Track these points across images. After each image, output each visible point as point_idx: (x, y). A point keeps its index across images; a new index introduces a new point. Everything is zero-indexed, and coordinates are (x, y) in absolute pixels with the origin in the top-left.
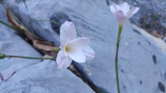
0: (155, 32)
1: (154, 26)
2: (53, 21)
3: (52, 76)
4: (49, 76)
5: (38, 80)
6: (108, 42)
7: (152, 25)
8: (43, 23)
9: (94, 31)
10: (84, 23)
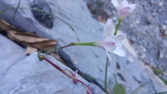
0: (100, 17)
1: (99, 12)
2: (35, 9)
3: (46, 69)
4: (44, 70)
5: (36, 76)
6: (81, 30)
7: (97, 11)
8: (23, 12)
9: (69, 19)
10: (61, 11)
